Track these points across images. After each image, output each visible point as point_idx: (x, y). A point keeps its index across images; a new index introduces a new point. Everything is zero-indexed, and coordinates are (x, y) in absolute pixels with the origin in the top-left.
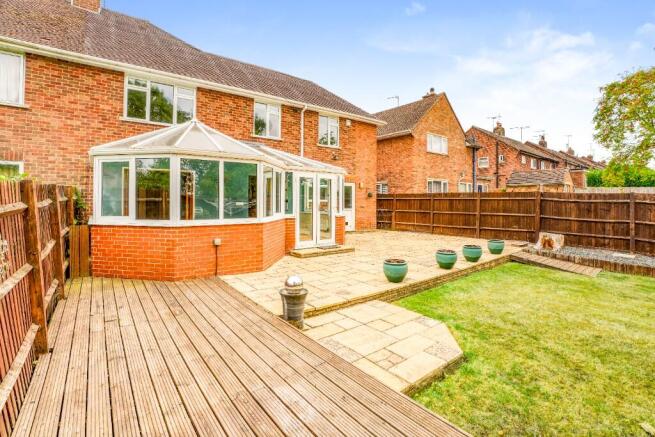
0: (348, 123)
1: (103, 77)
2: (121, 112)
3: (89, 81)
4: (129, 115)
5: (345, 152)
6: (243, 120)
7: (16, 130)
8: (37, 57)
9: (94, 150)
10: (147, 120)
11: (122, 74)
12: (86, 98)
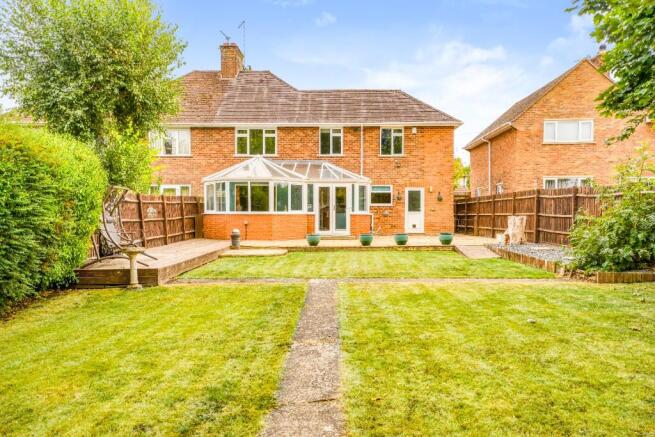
0: (414, 131)
1: (224, 132)
2: (233, 152)
3: (218, 137)
4: (239, 152)
5: (411, 159)
6: (310, 144)
7: (188, 168)
8: (196, 128)
9: (205, 179)
10: (248, 154)
11: (233, 129)
12: (216, 147)
